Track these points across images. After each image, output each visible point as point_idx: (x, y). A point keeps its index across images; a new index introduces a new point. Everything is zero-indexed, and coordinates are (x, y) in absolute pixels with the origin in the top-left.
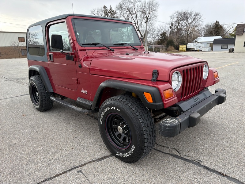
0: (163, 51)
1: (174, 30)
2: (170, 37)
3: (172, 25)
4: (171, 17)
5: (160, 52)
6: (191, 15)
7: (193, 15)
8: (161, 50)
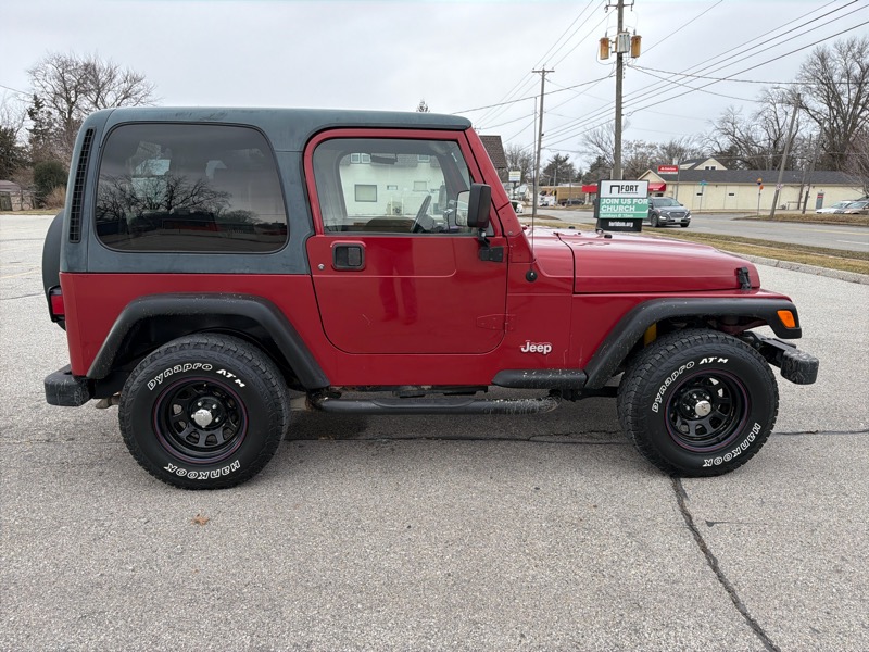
0: (25, 206)
1: (50, 124)
2: (34, 149)
3: (38, 105)
4: (33, 73)
5: (11, 210)
6: (111, 77)
7: (119, 77)
8: (15, 201)
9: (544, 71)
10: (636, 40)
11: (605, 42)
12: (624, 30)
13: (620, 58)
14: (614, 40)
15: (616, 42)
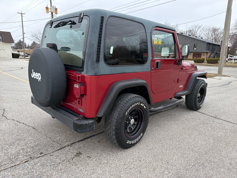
9: (22, 13)
10: (56, 9)
11: (47, 8)
12: (52, 5)
13: (52, 14)
14: (50, 8)
15: (51, 9)
